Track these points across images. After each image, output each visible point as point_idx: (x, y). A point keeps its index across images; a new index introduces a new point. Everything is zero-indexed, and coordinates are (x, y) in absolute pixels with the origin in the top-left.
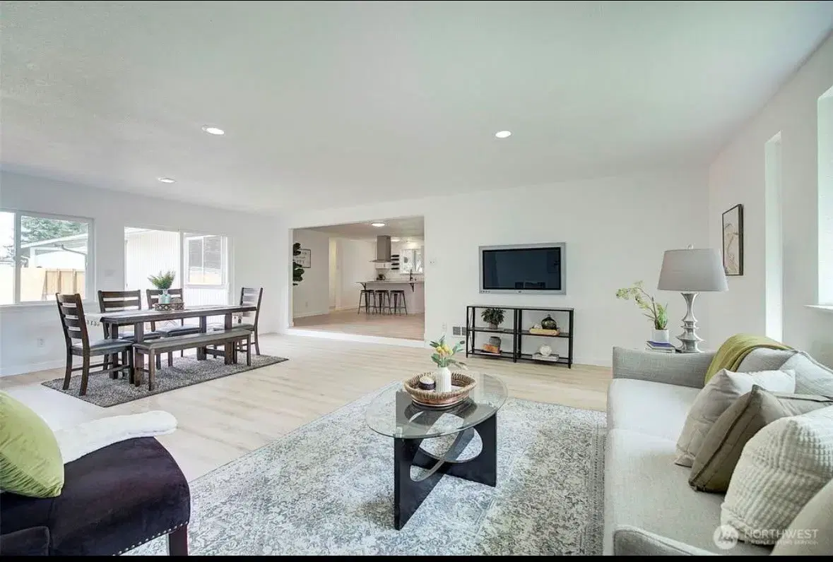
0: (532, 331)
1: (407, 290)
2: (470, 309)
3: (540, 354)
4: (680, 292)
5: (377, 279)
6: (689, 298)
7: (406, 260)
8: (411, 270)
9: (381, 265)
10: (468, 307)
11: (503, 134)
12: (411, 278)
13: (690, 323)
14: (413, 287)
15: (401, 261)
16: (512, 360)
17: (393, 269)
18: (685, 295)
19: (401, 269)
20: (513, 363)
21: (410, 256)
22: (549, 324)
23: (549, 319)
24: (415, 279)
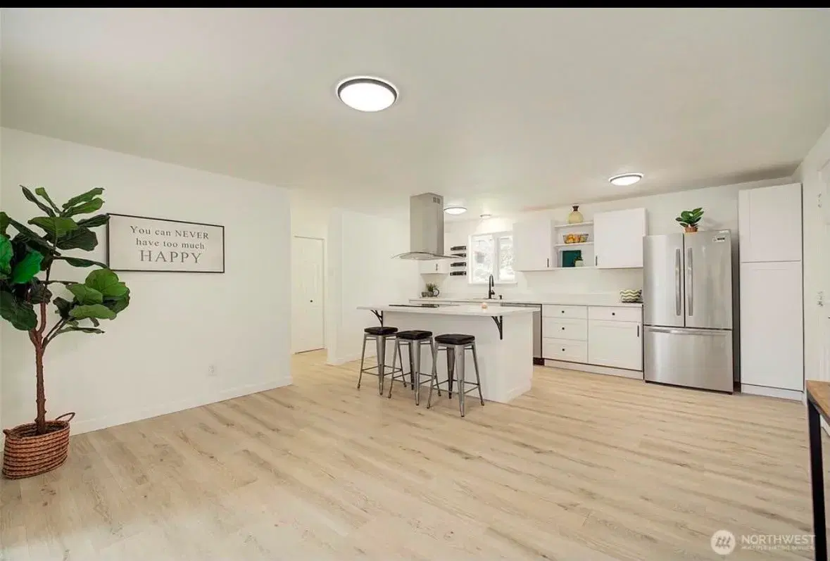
1: (485, 335)
5: (424, 295)
7: (480, 258)
8: (491, 277)
9: (430, 266)
12: (491, 293)
14: (500, 326)
15: (470, 259)
17: (455, 274)
19: (469, 274)
21: (488, 247)
24: (501, 296)
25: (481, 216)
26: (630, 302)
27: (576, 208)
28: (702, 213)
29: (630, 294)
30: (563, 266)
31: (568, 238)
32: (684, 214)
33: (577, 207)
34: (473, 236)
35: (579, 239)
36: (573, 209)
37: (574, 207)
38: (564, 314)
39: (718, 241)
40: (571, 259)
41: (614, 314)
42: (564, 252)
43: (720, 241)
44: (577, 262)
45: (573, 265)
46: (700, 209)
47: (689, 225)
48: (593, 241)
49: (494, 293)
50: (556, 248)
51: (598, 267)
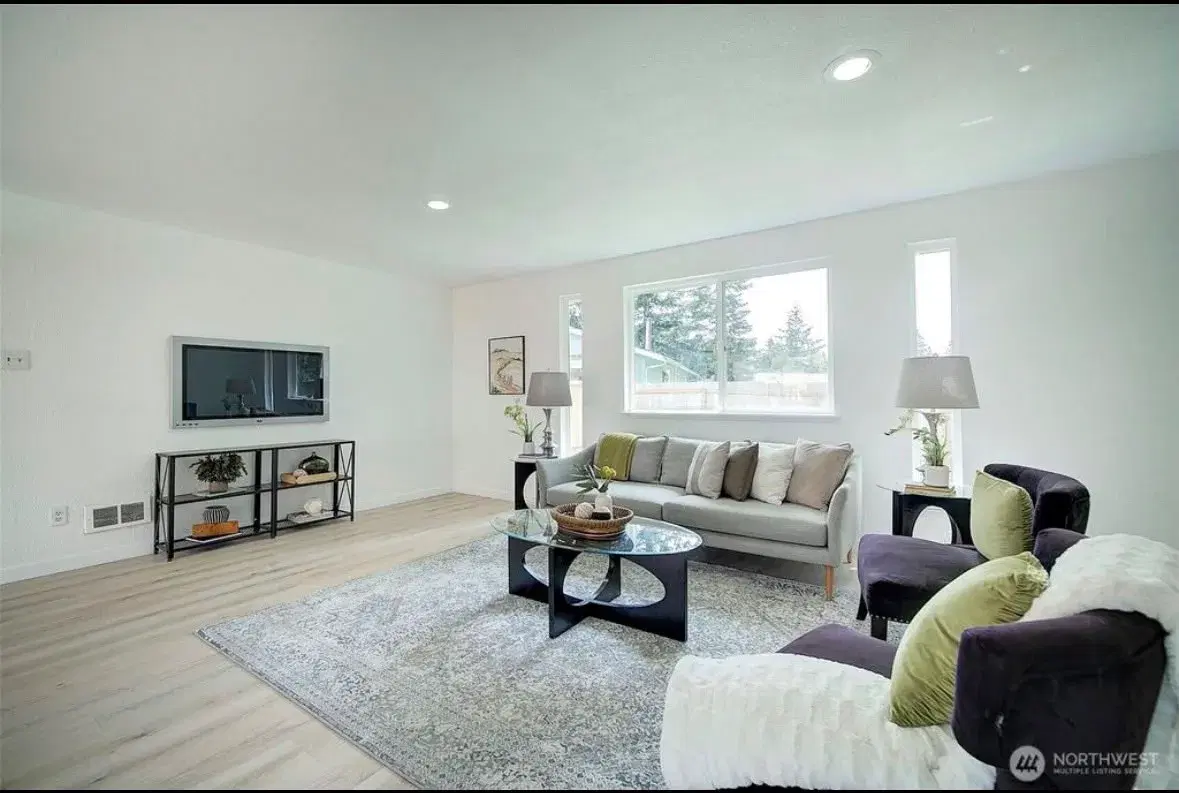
0: (291, 480)
2: (164, 461)
3: (306, 513)
4: (542, 408)
6: (548, 413)
10: (158, 458)
11: (438, 205)
13: (549, 433)
16: (269, 534)
18: (545, 410)
20: (270, 540)
22: (313, 465)
23: (314, 458)
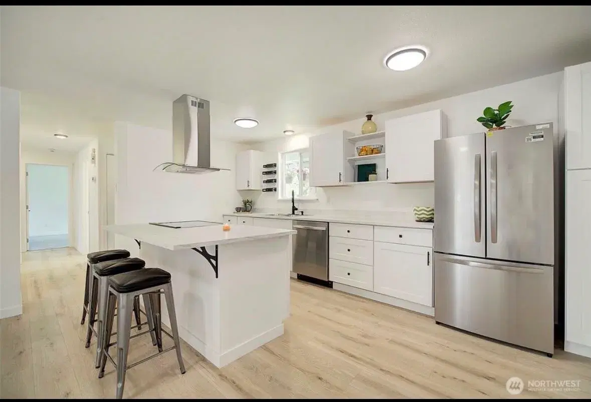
5: (238, 210)
15: (280, 177)
17: (267, 190)
24: (302, 212)
25: (285, 132)
26: (424, 221)
27: (369, 117)
28: (512, 106)
29: (423, 212)
30: (358, 181)
31: (362, 150)
32: (488, 110)
33: (371, 116)
34: (283, 154)
35: (372, 150)
36: (366, 118)
37: (367, 116)
38: (349, 234)
39: (533, 140)
40: (365, 172)
41: (401, 236)
42: (359, 166)
43: (537, 140)
44: (371, 176)
45: (367, 180)
46: (510, 102)
47: (494, 126)
48: (384, 152)
49: (297, 209)
50: (351, 161)
51: (390, 180)
